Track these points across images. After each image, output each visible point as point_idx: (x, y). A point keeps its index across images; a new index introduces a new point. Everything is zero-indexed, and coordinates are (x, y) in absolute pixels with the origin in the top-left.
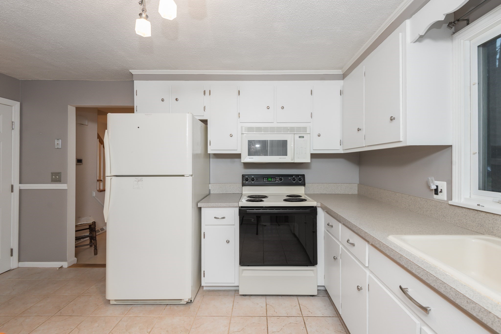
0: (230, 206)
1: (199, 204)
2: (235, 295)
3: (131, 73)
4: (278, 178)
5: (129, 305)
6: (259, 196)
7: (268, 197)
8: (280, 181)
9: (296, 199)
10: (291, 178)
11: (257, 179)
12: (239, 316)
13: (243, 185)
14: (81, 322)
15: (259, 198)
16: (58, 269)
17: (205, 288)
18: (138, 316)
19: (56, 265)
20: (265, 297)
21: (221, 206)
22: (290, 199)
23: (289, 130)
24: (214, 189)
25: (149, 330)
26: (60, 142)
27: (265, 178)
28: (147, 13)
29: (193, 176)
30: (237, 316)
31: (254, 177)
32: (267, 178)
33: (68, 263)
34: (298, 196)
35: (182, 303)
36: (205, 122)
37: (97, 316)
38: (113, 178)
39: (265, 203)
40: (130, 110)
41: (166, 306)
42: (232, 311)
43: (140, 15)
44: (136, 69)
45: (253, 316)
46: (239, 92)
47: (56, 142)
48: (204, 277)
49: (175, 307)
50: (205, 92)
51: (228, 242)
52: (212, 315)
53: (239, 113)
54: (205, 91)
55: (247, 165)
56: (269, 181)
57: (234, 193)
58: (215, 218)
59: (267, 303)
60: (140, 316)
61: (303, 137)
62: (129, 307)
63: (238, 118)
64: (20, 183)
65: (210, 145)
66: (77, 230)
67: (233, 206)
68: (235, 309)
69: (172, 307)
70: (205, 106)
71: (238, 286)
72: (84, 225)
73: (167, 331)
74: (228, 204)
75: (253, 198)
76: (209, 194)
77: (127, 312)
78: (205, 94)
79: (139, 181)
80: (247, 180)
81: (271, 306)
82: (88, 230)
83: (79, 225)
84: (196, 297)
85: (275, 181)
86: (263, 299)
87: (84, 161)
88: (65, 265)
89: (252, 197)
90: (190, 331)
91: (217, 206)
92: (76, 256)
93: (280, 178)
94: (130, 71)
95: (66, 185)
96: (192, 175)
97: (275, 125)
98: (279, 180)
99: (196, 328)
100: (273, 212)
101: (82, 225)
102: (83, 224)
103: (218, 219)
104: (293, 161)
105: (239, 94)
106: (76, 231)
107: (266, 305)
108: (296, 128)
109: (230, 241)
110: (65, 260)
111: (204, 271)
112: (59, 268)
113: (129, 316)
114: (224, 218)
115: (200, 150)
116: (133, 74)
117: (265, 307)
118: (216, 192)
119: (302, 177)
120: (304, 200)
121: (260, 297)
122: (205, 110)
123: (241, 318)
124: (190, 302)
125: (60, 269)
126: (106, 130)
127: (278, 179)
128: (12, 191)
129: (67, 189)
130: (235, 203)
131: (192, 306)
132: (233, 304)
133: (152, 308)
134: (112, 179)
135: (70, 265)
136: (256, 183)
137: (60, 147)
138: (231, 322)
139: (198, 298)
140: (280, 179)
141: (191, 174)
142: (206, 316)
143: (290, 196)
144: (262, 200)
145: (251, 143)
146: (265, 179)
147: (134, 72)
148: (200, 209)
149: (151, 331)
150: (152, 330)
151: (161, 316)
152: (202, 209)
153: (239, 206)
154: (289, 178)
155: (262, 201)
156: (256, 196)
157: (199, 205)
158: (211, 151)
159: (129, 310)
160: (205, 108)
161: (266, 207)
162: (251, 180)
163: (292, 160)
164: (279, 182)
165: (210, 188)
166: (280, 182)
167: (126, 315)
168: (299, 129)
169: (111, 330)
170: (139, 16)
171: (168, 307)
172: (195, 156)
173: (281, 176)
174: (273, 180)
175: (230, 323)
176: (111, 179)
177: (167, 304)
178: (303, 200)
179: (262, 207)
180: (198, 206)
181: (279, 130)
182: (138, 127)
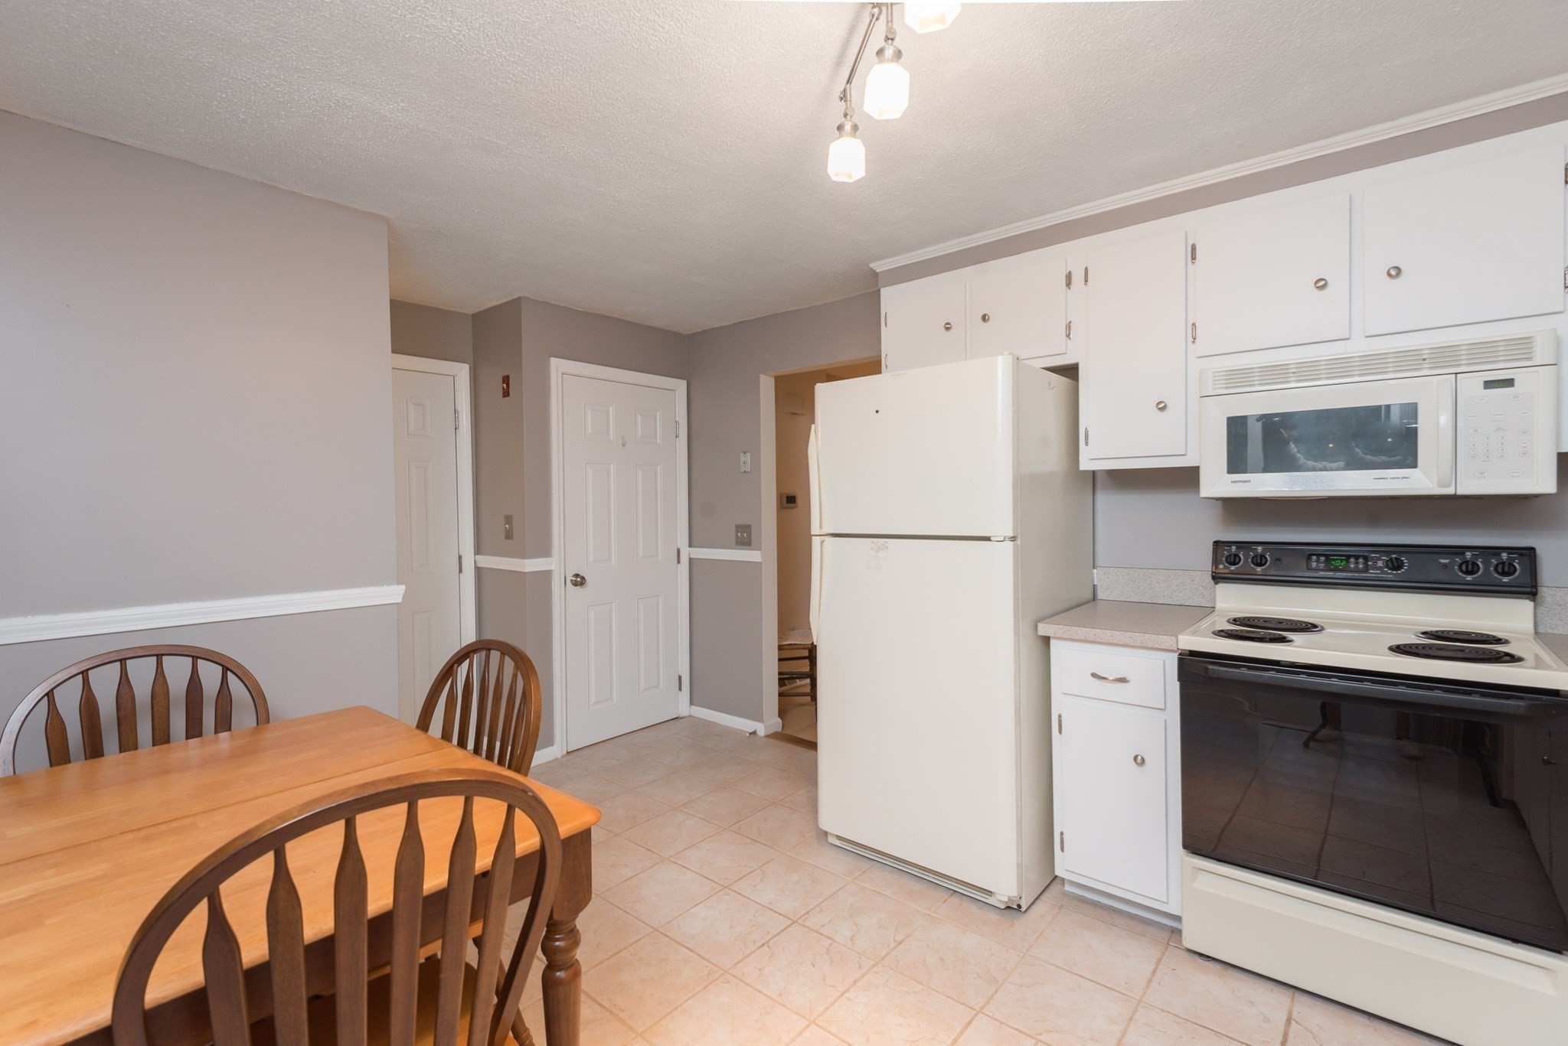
0: (1144, 645)
1: (1040, 626)
2: (1168, 944)
3: (875, 271)
4: (1379, 559)
5: (865, 860)
6: (1280, 621)
7: (1323, 629)
8: (1390, 569)
9: (1462, 650)
10: (1453, 562)
11: (1278, 560)
12: (1168, 1012)
13: (1217, 578)
14: (770, 861)
15: (1274, 630)
16: (748, 735)
17: (1068, 888)
18: (880, 893)
19: (745, 725)
20: (1290, 992)
21: (1115, 642)
22: (1430, 646)
23: (1424, 359)
24: (1110, 584)
25: (899, 938)
26: (748, 458)
27: (1314, 558)
28: (856, 119)
29: (1019, 542)
30: (1163, 1011)
31: (1263, 550)
32: (1327, 556)
33: (765, 728)
34: (1485, 638)
35: (991, 901)
36: (1070, 371)
37: (799, 858)
38: (828, 539)
39: (1298, 650)
40: (872, 367)
41: (951, 895)
42: (1147, 987)
43: (840, 128)
44: (888, 257)
45: (1223, 1033)
46: (1194, 248)
47: (743, 458)
48: (1062, 849)
49: (974, 908)
50: (1069, 278)
51: (1139, 761)
52: (1075, 972)
53: (1194, 325)
54: (1070, 273)
55: (1236, 508)
56: (1337, 569)
57: (1183, 603)
58: (1094, 675)
59: (1295, 1015)
60: (884, 895)
61: (1509, 383)
62: (865, 865)
63: (1190, 343)
64: (690, 546)
65: (1087, 443)
66: (782, 657)
67: (1157, 646)
68: (1159, 984)
69: (966, 904)
70: (1070, 322)
71: (1178, 919)
72: (795, 647)
73: (942, 959)
74: (1137, 637)
75: (1251, 628)
76: (1094, 598)
77: (859, 873)
78: (1069, 284)
79: (879, 549)
80: (1233, 560)
81: (1311, 1033)
82: (807, 660)
83: (788, 647)
84: (1038, 901)
85: (1366, 569)
86: (1283, 998)
87: (799, 500)
88: (761, 729)
89: (1250, 623)
90: (1002, 984)
91: (1098, 640)
92: (782, 714)
93: (1391, 559)
94: (872, 265)
95: (759, 552)
96: (1013, 539)
97: (1358, 347)
98: (1387, 567)
99: (1021, 986)
100: (1326, 689)
101: (792, 647)
102: (795, 644)
103: (1103, 683)
104: (1450, 491)
105: (1194, 258)
106: (780, 660)
107: (1289, 1021)
108: (1464, 348)
109: (1145, 758)
110: (760, 719)
111: (1062, 833)
112: (750, 734)
113: (862, 884)
114: (1123, 680)
115: (1051, 460)
116: (877, 274)
117: (1282, 1028)
118: (1115, 595)
119: (1515, 559)
120: (1508, 658)
121: (1270, 985)
122: (1069, 334)
123: (1175, 1022)
124: (1013, 909)
125: (752, 735)
126: (813, 426)
127: (1380, 564)
128: (679, 562)
129: (760, 563)
130: (1165, 637)
131: (1022, 925)
132: (1153, 967)
133: (917, 886)
134: (825, 543)
135: (769, 733)
136: (1272, 573)
137: (748, 469)
138: (1135, 1017)
139: (1041, 907)
140: (1390, 565)
141: (1012, 535)
142: (1057, 967)
143: (1440, 634)
144: (1285, 638)
145: (1236, 427)
146: (1318, 561)
147: (879, 266)
148: (1046, 640)
149: (904, 941)
150: (905, 939)
151: (934, 915)
152: (1052, 642)
153: (1180, 647)
154: (1443, 561)
155: (1283, 640)
156: (1266, 620)
157: (1044, 629)
158: (1087, 462)
159: (864, 871)
160: (1069, 327)
161: (1293, 665)
162: (1253, 563)
163: (1440, 486)
164: (1386, 573)
165: (1095, 580)
166: (1390, 574)
167: (855, 879)
168: (1483, 351)
169: (820, 900)
170: (837, 132)
171: (955, 900)
172: (1025, 485)
173: (1394, 553)
174: (1357, 567)
175: (1131, 1019)
176: (822, 542)
177: (955, 891)
178: (1501, 657)
179: (1277, 663)
180: (1040, 633)
181: (1372, 365)
182: (877, 412)
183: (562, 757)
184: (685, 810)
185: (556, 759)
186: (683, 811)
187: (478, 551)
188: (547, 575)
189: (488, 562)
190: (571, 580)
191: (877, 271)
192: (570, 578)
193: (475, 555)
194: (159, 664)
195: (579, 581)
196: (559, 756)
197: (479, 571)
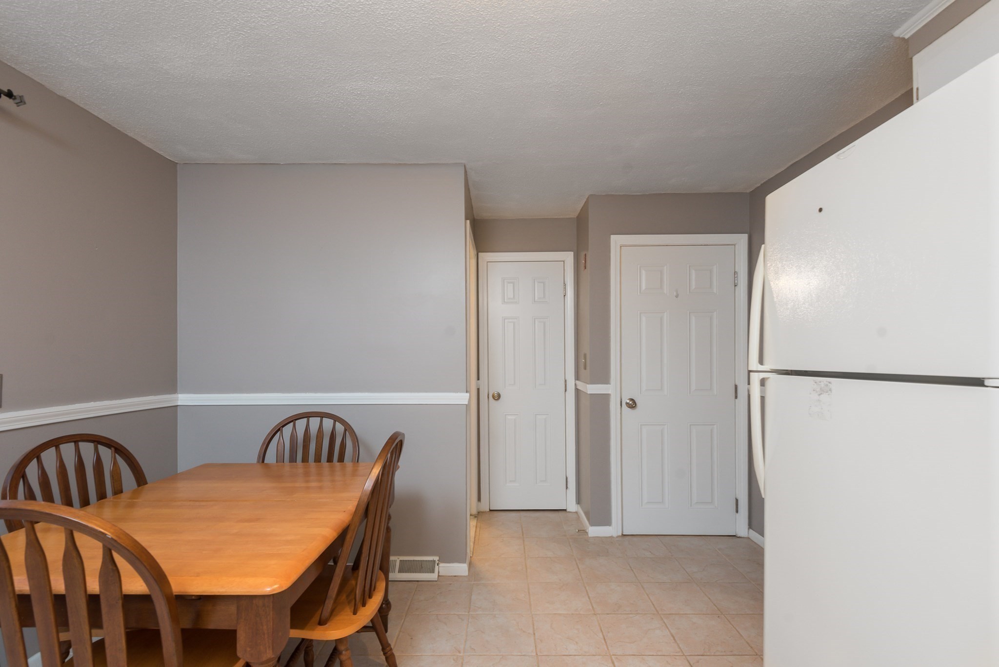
79: (822, 392)
94: (897, 33)
126: (763, 246)
128: (736, 397)
134: (768, 384)
147: (906, 30)
182: (821, 210)
183: (618, 537)
184: (665, 621)
185: (612, 537)
186: (662, 619)
187: (577, 378)
188: (606, 397)
189: (581, 386)
190: (627, 403)
191: (907, 37)
192: (626, 400)
193: (575, 380)
194: (321, 421)
195: (632, 405)
196: (615, 535)
197: (577, 391)
